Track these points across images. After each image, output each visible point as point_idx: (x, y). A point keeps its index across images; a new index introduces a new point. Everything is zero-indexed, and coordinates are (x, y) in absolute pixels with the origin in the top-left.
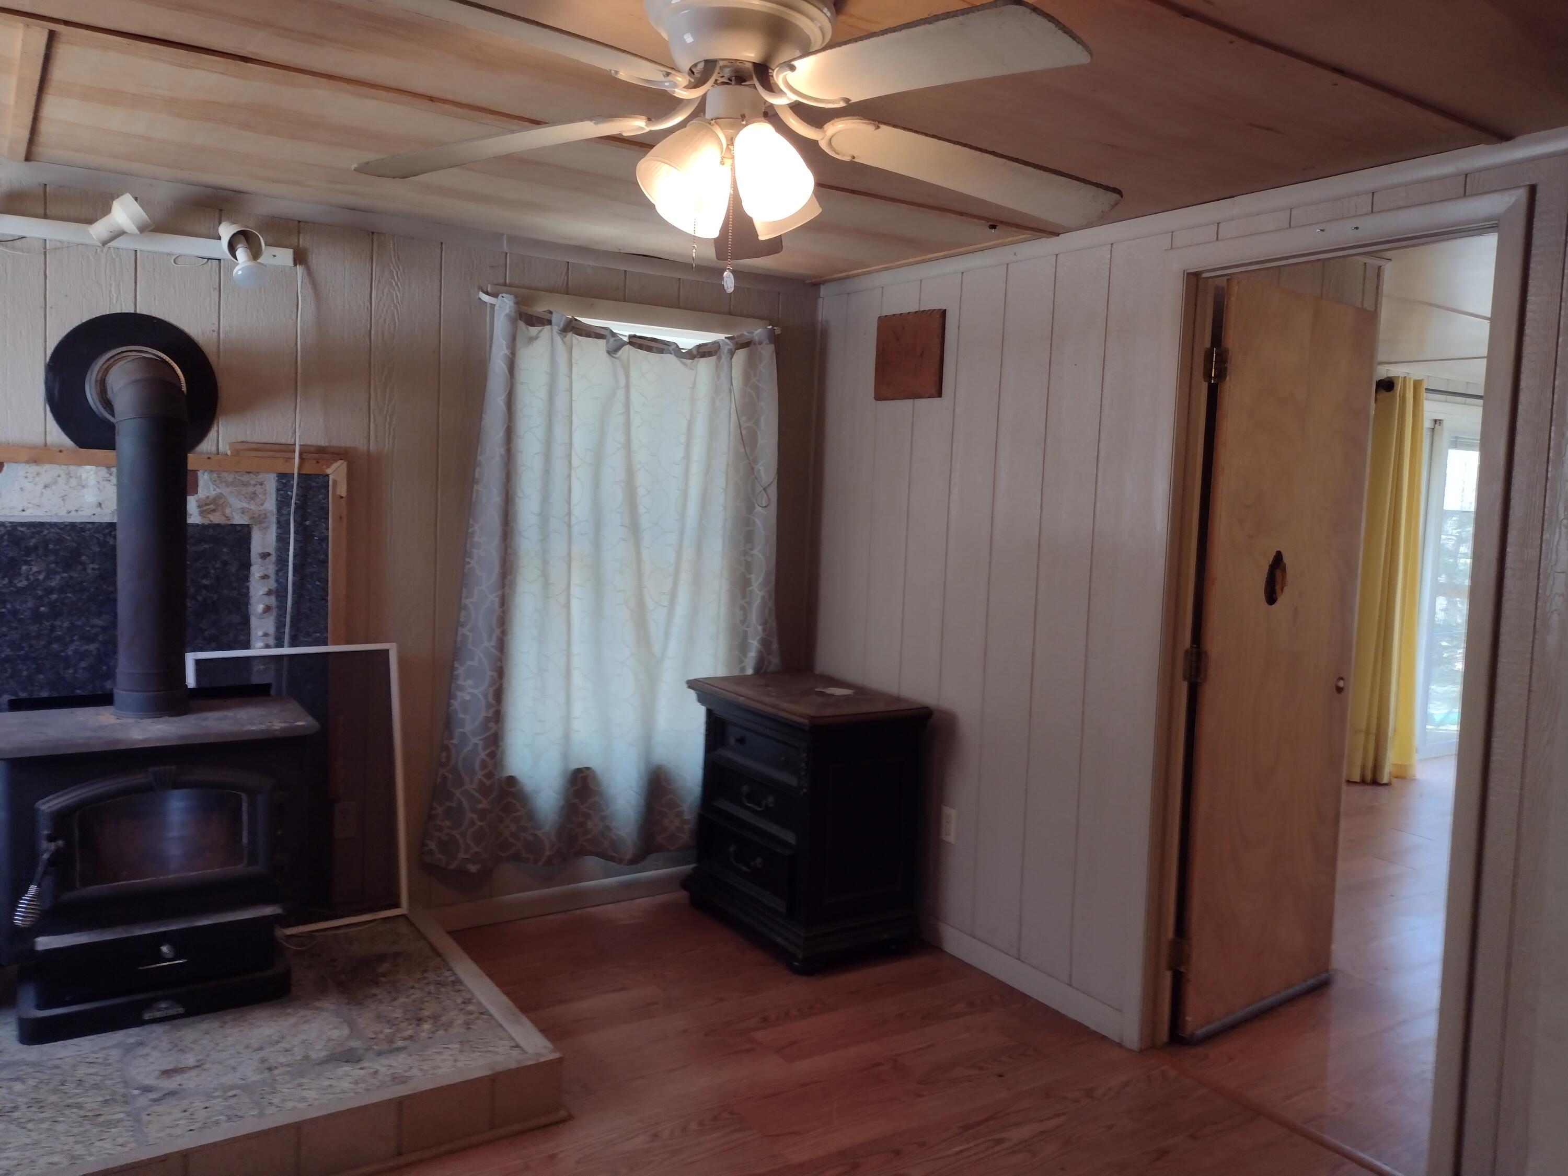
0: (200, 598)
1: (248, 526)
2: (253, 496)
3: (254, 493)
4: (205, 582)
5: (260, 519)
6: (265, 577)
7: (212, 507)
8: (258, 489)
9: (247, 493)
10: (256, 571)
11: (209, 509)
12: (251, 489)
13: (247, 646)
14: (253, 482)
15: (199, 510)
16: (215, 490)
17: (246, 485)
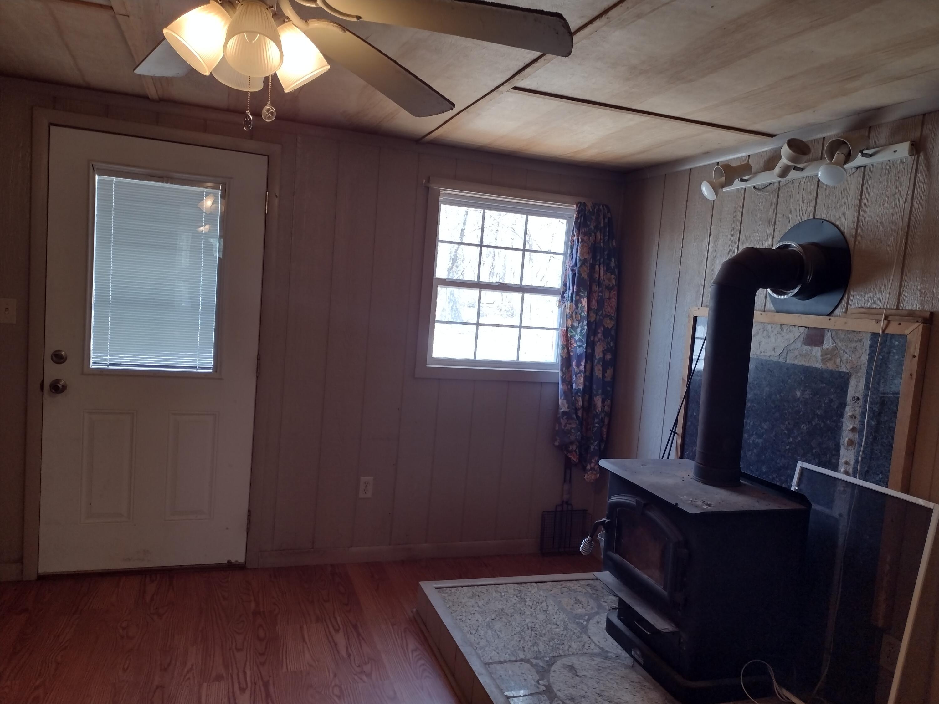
0: (814, 423)
1: (848, 374)
2: (855, 350)
3: (855, 348)
4: (819, 412)
5: (856, 369)
6: (853, 417)
7: (829, 356)
8: (859, 345)
9: (851, 348)
10: (848, 411)
11: (827, 358)
12: (854, 345)
13: (835, 468)
14: (856, 339)
15: (821, 358)
16: (832, 344)
17: (851, 341)
